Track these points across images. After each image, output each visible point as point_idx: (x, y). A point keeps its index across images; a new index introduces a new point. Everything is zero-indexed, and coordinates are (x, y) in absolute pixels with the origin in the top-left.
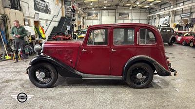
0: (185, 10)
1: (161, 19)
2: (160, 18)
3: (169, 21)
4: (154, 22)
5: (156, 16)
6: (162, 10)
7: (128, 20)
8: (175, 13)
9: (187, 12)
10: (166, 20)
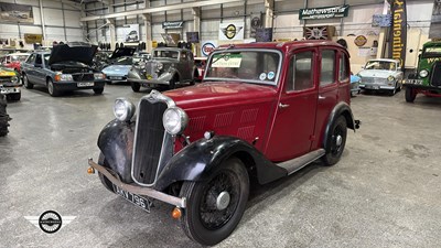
0: (172, 15)
1: (119, 30)
2: (116, 27)
3: (140, 35)
4: (104, 34)
5: (108, 22)
6: (118, 9)
7: (32, 24)
8: (152, 19)
9: (175, 18)
10: (134, 32)
